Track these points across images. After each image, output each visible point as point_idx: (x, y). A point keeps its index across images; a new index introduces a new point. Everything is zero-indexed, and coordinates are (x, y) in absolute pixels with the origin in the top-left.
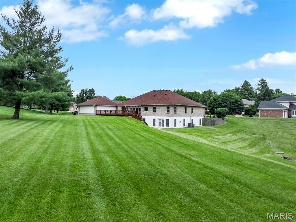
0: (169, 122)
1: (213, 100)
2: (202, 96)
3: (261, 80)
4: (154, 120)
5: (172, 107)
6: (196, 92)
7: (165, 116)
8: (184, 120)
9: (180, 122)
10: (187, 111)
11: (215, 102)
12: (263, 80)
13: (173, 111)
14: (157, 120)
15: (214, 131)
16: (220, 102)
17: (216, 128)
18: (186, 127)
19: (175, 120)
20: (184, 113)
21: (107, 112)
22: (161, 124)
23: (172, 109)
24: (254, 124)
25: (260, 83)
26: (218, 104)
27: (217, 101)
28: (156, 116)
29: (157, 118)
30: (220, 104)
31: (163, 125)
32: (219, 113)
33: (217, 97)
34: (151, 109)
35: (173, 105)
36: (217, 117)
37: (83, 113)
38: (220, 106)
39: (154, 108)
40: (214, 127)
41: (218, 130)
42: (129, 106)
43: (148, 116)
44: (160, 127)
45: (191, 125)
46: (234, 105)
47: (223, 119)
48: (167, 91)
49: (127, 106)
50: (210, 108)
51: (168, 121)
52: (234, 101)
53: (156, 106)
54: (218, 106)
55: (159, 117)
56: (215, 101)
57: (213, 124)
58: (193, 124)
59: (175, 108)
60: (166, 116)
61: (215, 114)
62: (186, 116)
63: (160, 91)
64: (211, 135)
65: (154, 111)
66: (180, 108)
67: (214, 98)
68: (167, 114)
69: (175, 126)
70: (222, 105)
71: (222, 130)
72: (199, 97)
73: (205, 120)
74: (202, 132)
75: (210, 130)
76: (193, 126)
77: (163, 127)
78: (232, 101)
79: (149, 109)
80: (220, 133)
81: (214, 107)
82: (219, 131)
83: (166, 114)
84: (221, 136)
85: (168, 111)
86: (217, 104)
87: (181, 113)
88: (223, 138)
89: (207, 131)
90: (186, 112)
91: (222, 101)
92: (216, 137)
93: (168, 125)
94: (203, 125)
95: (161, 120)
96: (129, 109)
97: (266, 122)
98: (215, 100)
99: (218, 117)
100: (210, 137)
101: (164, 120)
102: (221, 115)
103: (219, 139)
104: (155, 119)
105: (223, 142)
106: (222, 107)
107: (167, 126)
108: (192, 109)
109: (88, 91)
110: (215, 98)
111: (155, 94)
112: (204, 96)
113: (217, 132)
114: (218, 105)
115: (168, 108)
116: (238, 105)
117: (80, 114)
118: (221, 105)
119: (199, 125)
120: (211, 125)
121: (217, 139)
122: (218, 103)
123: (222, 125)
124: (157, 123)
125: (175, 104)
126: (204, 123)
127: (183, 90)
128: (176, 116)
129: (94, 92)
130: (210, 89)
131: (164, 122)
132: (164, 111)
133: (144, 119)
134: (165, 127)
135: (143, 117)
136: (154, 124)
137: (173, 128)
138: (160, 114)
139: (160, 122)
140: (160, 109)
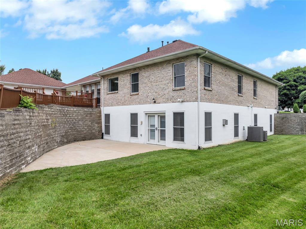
0: (182, 123)
4: (134, 117)
7: (168, 100)
8: (236, 116)
9: (225, 123)
10: (244, 90)
13: (200, 79)
14: (142, 118)
18: (242, 140)
19: (208, 116)
22: (156, 132)
28: (140, 103)
29: (141, 109)
31: (163, 137)
34: (125, 83)
35: (198, 56)
39: (135, 78)
43: (118, 104)
44: (152, 142)
45: (254, 135)
51: (179, 118)
53: (140, 68)
55: (148, 105)
59: (207, 69)
60: (172, 100)
62: (241, 103)
65: (135, 88)
69: (208, 137)
77: (162, 143)
79: (119, 83)
83: (172, 94)
85: (179, 80)
87: (225, 91)
90: (240, 90)
93: (179, 135)
94: (278, 131)
104: (137, 114)
107: (175, 140)
108: (255, 84)
115: (180, 69)
124: (143, 129)
125: (207, 51)
126: (282, 126)
128: (210, 101)
131: (165, 122)
132: (164, 82)
133: (108, 116)
134: (170, 143)
135: (105, 110)
136: (134, 132)
137: (199, 148)
138: (150, 94)
139: (152, 126)
140: (152, 78)
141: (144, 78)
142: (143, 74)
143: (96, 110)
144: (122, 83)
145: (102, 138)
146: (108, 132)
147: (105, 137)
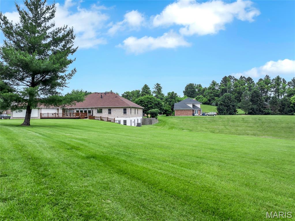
0: (126, 123)
3: (157, 84)
5: (128, 109)
7: (121, 117)
8: (135, 120)
12: (158, 85)
16: (146, 103)
19: (131, 120)
23: (129, 111)
24: (178, 122)
25: (156, 87)
26: (144, 105)
27: (143, 102)
34: (105, 111)
35: (130, 107)
39: (110, 110)
42: (75, 108)
45: (140, 125)
46: (157, 106)
47: (156, 118)
49: (74, 108)
51: (125, 121)
52: (157, 103)
57: (151, 123)
65: (110, 113)
66: (133, 109)
68: (124, 116)
69: (131, 125)
70: (148, 106)
73: (144, 120)
78: (156, 103)
79: (103, 111)
87: (133, 114)
95: (118, 121)
97: (185, 120)
98: (141, 102)
99: (153, 117)
101: (120, 121)
111: (101, 96)
116: (160, 106)
132: (120, 112)
138: (116, 115)
140: (116, 111)
141: (113, 111)
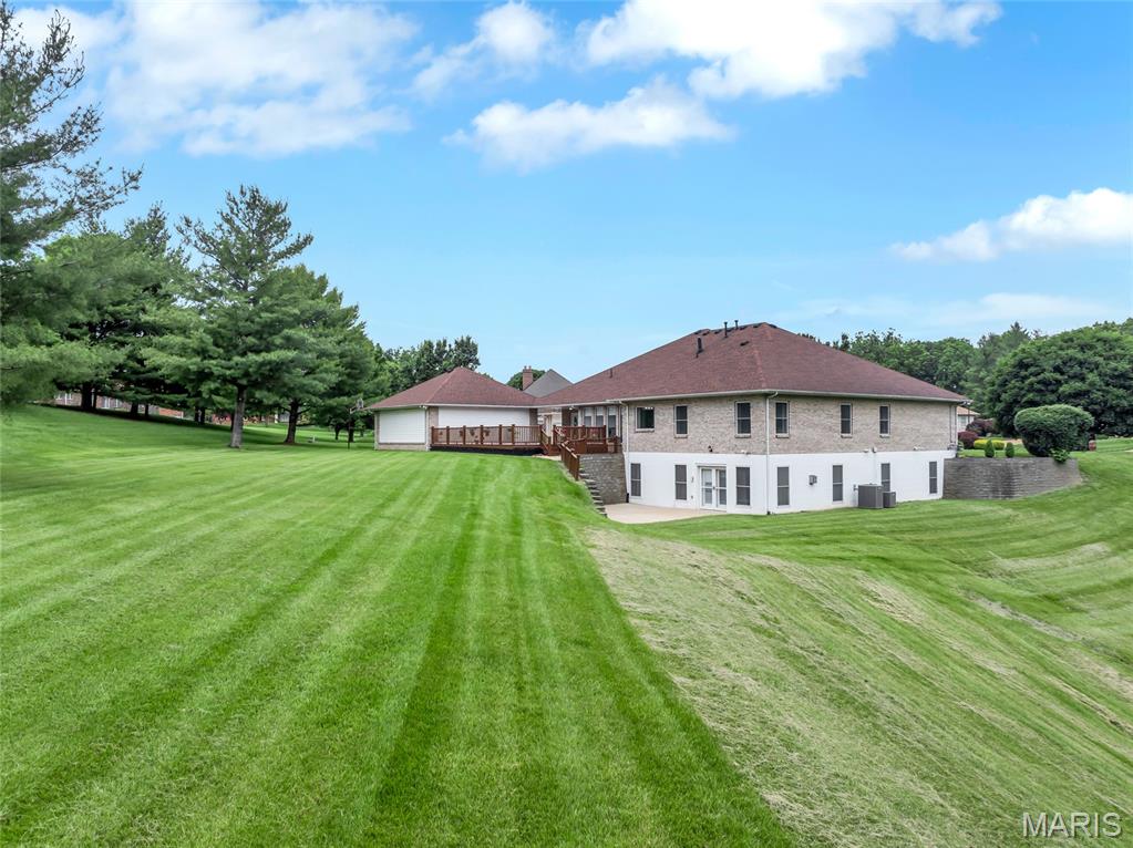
0: (747, 482)
1: (1014, 367)
2: (981, 357)
4: (681, 471)
5: (762, 404)
6: (952, 340)
7: (728, 450)
8: (838, 469)
9: (813, 480)
10: (855, 426)
11: (1024, 378)
13: (771, 424)
14: (692, 473)
15: (1002, 528)
16: (1047, 375)
17: (1014, 509)
18: (850, 505)
19: (783, 473)
20: (838, 435)
21: (473, 434)
22: (714, 492)
23: (764, 416)
26: (1037, 386)
27: (1032, 369)
28: (689, 451)
29: (692, 460)
30: (1050, 384)
31: (723, 499)
32: (1040, 431)
33: (1034, 351)
34: (665, 418)
35: (766, 396)
36: (1026, 452)
37: (389, 441)
38: (1053, 397)
39: (682, 413)
40: (1006, 507)
41: (1027, 520)
42: (581, 408)
43: (654, 449)
44: (707, 506)
45: (875, 498)
47: (1060, 462)
48: (759, 329)
50: (999, 407)
51: (743, 474)
52: (1128, 366)
53: (689, 400)
54: (1038, 399)
55: (702, 455)
56: (1023, 373)
57: (1004, 487)
58: (892, 490)
59: (781, 409)
60: (735, 450)
61: (1015, 436)
62: (849, 449)
63: (727, 330)
64: (979, 552)
65: (682, 428)
66: (812, 407)
67: (1017, 358)
68: (739, 442)
69: (783, 498)
70: (1061, 389)
71: (1053, 519)
72: (967, 363)
73: (961, 468)
74: (926, 537)
75: (979, 524)
76: (888, 500)
77: (722, 507)
78: (1115, 369)
79: (656, 417)
80: (1034, 542)
81: (1016, 402)
82: (1031, 527)
83: (734, 442)
84: (1038, 555)
85: (744, 426)
86: (1031, 389)
87: (814, 434)
88: (1055, 567)
89: (958, 527)
90: (846, 427)
91: (1057, 369)
92: (1009, 564)
93: (744, 496)
94: (952, 492)
95: (714, 471)
96: (580, 419)
98: (1022, 365)
99: (1036, 451)
100: (964, 564)
101: (725, 472)
102: (1045, 442)
103: (1025, 577)
104: (686, 466)
105: (1048, 598)
106: (1059, 401)
107: (738, 503)
108: (884, 412)
109: (447, 348)
110: (1021, 355)
111: (700, 347)
112: (987, 356)
113: (1020, 531)
114: (1039, 391)
115: (744, 410)
117: (382, 447)
118: (1053, 392)
119: (923, 494)
120: (995, 491)
121: (1011, 575)
122: (1038, 382)
123: (1056, 495)
124: (694, 487)
125: (777, 391)
126: (957, 483)
127: (895, 335)
128: (786, 451)
129: (475, 351)
130: (1017, 325)
131: (725, 479)
132: (724, 425)
133: (636, 468)
134: (732, 507)
135: (630, 457)
136: (681, 493)
137: (769, 513)
138: (704, 439)
139: (707, 484)
140: (707, 417)
141: (695, 416)
142: (694, 409)
143: (616, 456)
144: (661, 418)
145: (627, 501)
146: (637, 491)
147: (632, 499)
